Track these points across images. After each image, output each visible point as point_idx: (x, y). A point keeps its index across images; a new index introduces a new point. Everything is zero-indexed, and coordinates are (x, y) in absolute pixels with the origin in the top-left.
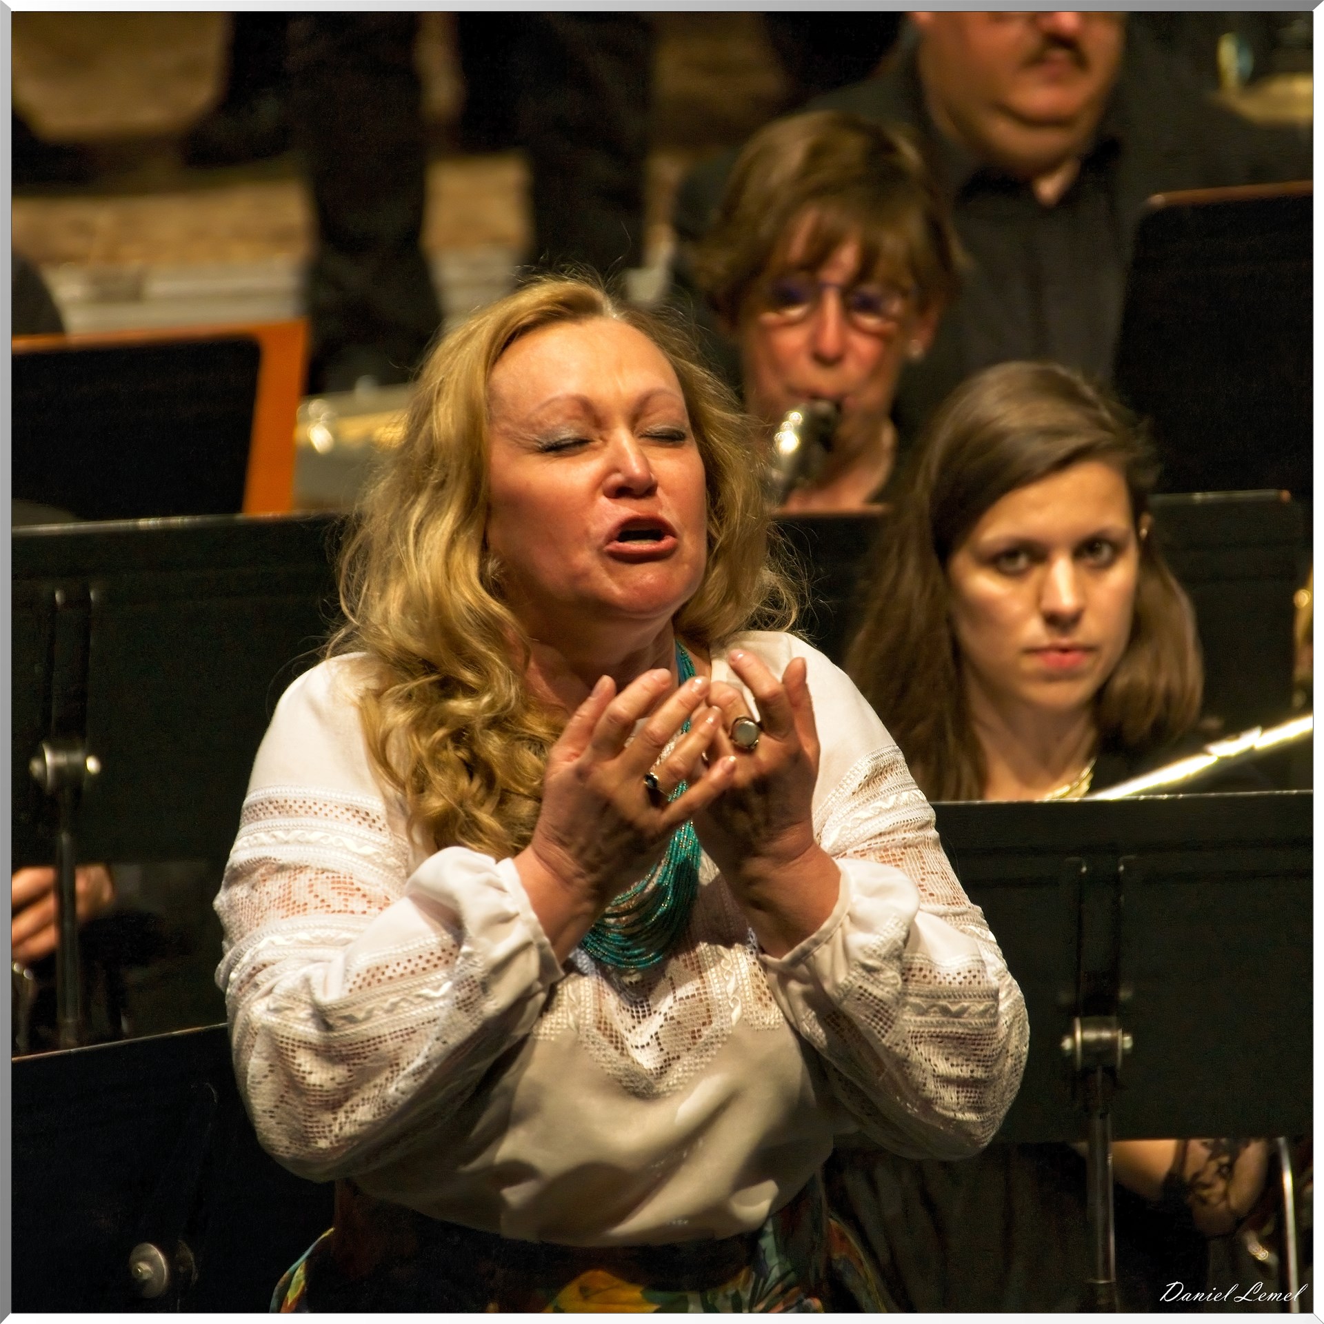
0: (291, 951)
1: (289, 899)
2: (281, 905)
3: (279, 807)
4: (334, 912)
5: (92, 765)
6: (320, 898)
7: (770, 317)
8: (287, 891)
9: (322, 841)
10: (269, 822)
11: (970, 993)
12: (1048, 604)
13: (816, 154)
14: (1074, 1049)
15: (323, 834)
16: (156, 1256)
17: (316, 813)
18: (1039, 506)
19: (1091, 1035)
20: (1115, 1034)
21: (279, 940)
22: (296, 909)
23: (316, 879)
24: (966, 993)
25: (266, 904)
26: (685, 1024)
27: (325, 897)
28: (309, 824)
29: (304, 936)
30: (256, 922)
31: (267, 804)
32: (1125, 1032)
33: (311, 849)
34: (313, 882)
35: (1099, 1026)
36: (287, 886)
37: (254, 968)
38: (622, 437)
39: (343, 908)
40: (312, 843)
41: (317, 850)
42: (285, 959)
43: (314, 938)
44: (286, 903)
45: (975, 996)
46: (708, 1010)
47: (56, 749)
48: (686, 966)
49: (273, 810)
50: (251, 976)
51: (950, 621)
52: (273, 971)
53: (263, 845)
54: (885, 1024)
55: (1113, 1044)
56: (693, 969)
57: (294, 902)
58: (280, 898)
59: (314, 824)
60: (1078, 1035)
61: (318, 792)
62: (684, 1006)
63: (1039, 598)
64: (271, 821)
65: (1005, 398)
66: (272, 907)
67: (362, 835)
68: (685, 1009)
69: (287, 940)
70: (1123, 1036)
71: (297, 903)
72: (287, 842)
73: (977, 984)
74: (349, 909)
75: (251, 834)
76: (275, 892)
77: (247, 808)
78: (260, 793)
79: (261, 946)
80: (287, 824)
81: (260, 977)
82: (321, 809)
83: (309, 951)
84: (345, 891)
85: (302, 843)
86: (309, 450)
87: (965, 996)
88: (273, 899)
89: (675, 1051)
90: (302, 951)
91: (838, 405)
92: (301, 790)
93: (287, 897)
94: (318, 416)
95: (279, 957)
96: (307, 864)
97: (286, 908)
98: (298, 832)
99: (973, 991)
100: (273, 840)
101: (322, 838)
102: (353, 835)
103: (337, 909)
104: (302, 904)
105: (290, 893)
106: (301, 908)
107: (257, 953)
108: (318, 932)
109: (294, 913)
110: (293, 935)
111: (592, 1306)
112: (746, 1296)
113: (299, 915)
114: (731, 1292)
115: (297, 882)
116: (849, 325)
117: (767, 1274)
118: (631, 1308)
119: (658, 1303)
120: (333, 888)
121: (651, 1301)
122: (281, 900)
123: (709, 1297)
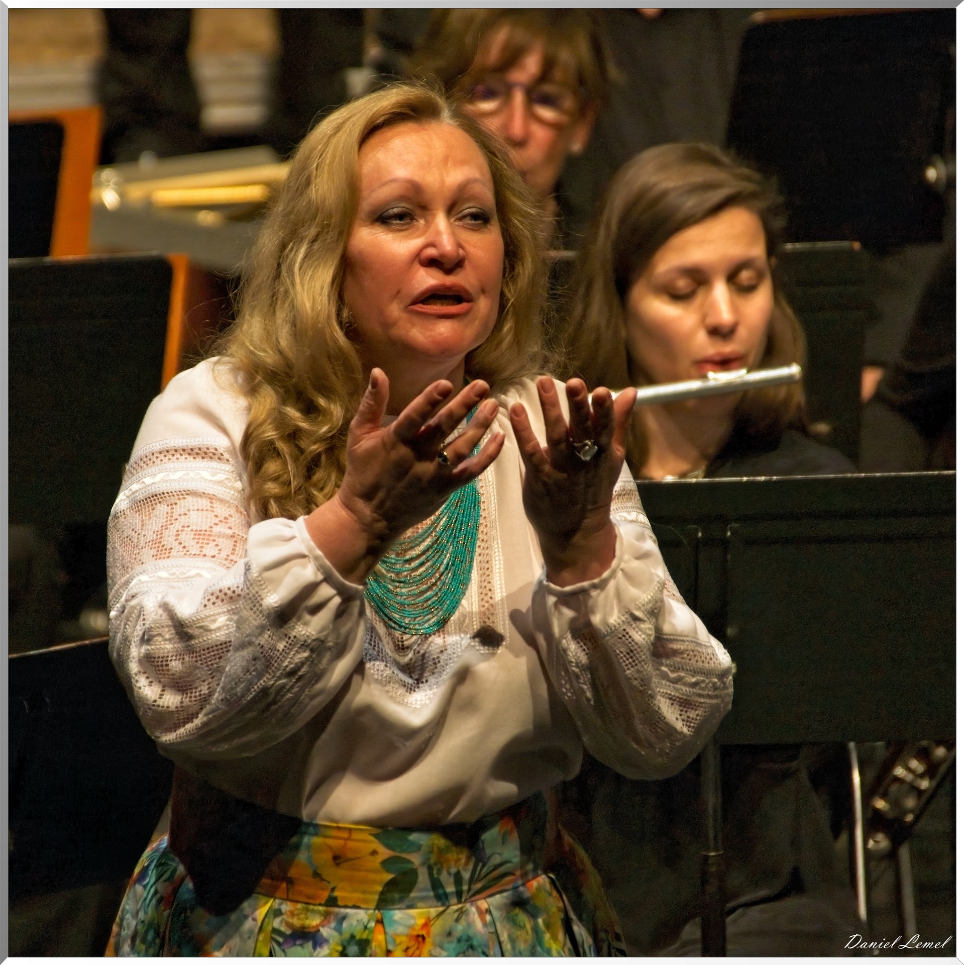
1: (160, 542)
2: (154, 546)
4: (190, 555)
6: (182, 545)
8: (159, 536)
11: (688, 668)
12: (711, 321)
22: (164, 551)
23: (182, 531)
24: (684, 667)
25: (142, 543)
27: (187, 544)
30: (134, 556)
34: (180, 533)
36: (160, 532)
38: (440, 220)
39: (198, 553)
44: (157, 545)
45: (691, 671)
54: (634, 661)
57: (163, 546)
58: (153, 541)
63: (704, 316)
66: (147, 547)
71: (165, 547)
73: (695, 662)
76: (150, 536)
84: (203, 541)
87: (683, 669)
88: (148, 541)
93: (158, 540)
94: (109, 182)
97: (156, 549)
99: (690, 666)
103: (193, 553)
104: (169, 548)
105: (161, 538)
106: (168, 551)
109: (161, 554)
110: (155, 574)
111: (342, 872)
112: (466, 875)
113: (164, 558)
114: (453, 870)
115: (168, 530)
116: (530, 115)
117: (485, 860)
118: (372, 876)
119: (394, 873)
120: (194, 539)
121: (388, 871)
122: (154, 542)
123: (435, 872)
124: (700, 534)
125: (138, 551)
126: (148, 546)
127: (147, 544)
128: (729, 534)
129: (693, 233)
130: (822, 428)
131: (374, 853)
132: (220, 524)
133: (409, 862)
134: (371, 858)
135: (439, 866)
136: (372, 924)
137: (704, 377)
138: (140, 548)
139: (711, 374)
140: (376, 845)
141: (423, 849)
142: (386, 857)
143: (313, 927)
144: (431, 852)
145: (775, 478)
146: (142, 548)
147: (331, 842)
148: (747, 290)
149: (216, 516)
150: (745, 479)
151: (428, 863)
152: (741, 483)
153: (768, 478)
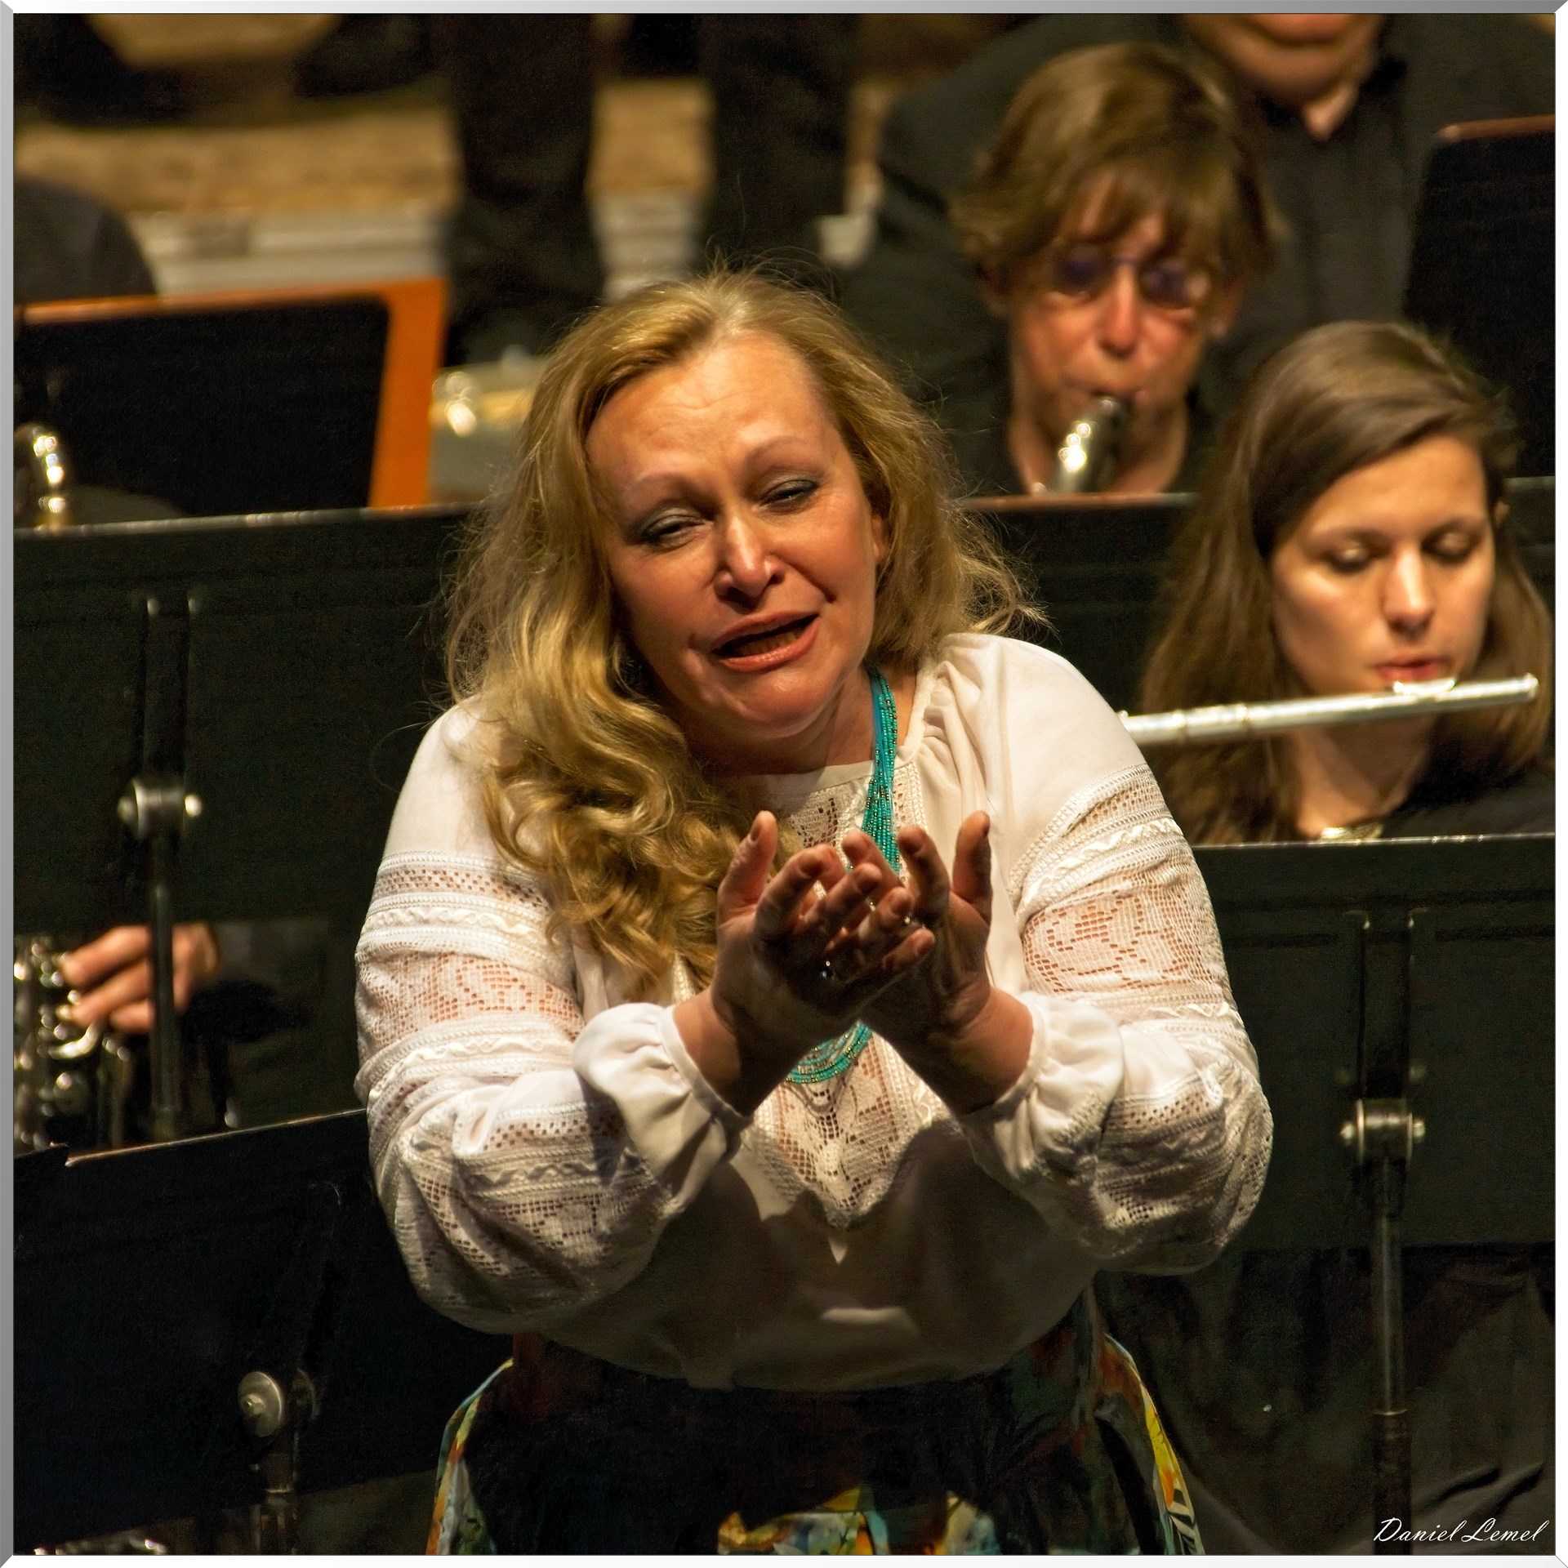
0: (444, 1066)
1: (436, 994)
2: (428, 1001)
3: (417, 878)
4: (489, 1009)
5: (192, 805)
6: (471, 993)
8: (432, 985)
9: (467, 920)
10: (406, 897)
11: (1189, 1124)
12: (1394, 607)
14: (1355, 1139)
15: (467, 912)
16: (269, 1387)
17: (458, 886)
18: (1384, 489)
19: (1376, 1121)
20: (1404, 1120)
21: (428, 1052)
22: (445, 1007)
23: (465, 969)
24: (1183, 1126)
25: (410, 1000)
26: (871, 1142)
27: (477, 991)
28: (452, 900)
29: (457, 1046)
31: (403, 875)
32: (1417, 1116)
33: (455, 931)
34: (462, 973)
35: (1385, 1111)
36: (431, 978)
37: (402, 1089)
39: (499, 1004)
40: (456, 923)
41: (462, 931)
42: (438, 1076)
43: (469, 1048)
44: (433, 998)
45: (1194, 1126)
46: (893, 1123)
47: (149, 787)
48: (866, 1073)
49: (409, 881)
50: (400, 1099)
51: (1273, 628)
52: (423, 1092)
53: (399, 924)
55: (1401, 1132)
56: (873, 1076)
57: (442, 999)
58: (425, 993)
59: (457, 900)
60: (1361, 1121)
61: (458, 860)
62: (866, 1122)
63: (1382, 600)
64: (407, 894)
65: (1337, 364)
66: (418, 1004)
67: (512, 910)
68: (867, 1125)
69: (438, 1052)
70: (1414, 1122)
71: (445, 999)
72: (426, 922)
73: (1195, 1113)
74: (506, 1005)
75: (386, 910)
76: (419, 986)
77: (382, 877)
78: (396, 859)
79: (408, 1060)
80: (426, 899)
81: (410, 1099)
82: (463, 881)
83: (464, 1064)
84: (500, 983)
85: (444, 922)
86: (447, 432)
87: (1183, 1130)
88: (417, 994)
89: (865, 1176)
90: (457, 1065)
92: (439, 858)
93: (433, 991)
94: (458, 392)
95: (429, 1075)
96: (451, 950)
97: (433, 1005)
98: (440, 909)
99: (1191, 1122)
100: (411, 918)
101: (467, 916)
102: (502, 911)
103: (492, 1006)
104: (451, 1000)
105: (436, 987)
106: (451, 1006)
107: (404, 1070)
108: (473, 1041)
109: (442, 1012)
110: (444, 1047)
113: (449, 1017)
115: (443, 973)
120: (486, 980)
122: (427, 995)
124: (1367, 925)
125: (404, 1012)
126: (420, 1002)
127: (417, 1000)
128: (1412, 923)
129: (1373, 475)
136: (853, 1534)
137: (1389, 690)
138: (407, 1006)
139: (1398, 686)
143: (763, 1543)
145: (1481, 837)
146: (411, 1007)
148: (1456, 559)
150: (1436, 839)
152: (1429, 845)
153: (1471, 837)
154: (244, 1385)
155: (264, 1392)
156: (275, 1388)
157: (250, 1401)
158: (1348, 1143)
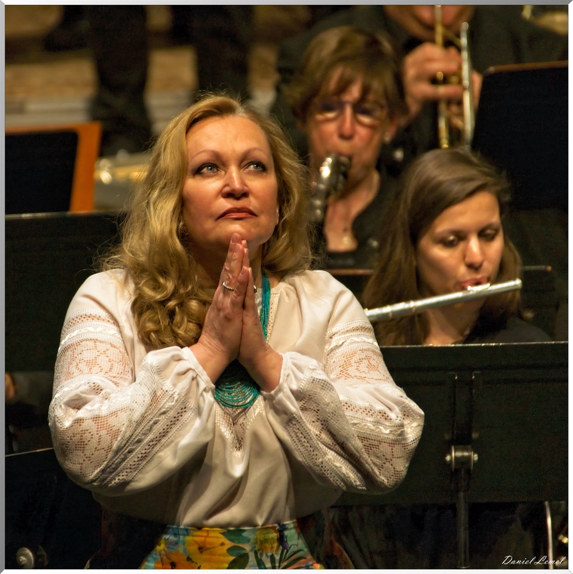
7: (320, 117)
13: (343, 43)
14: (451, 460)
16: (28, 554)
19: (459, 454)
20: (470, 454)
32: (475, 452)
35: (463, 450)
38: (233, 170)
55: (469, 458)
60: (453, 454)
70: (474, 455)
86: (100, 183)
91: (350, 158)
94: (104, 167)
111: (205, 556)
112: (277, 557)
114: (269, 554)
116: (356, 121)
117: (288, 548)
118: (222, 558)
119: (234, 556)
121: (232, 555)
123: (259, 555)
124: (456, 378)
128: (474, 377)
130: (529, 315)
131: (223, 544)
132: (101, 355)
133: (243, 549)
134: (221, 548)
135: (261, 551)
140: (223, 539)
141: (251, 541)
142: (229, 547)
144: (256, 543)
145: (501, 344)
147: (197, 539)
149: (98, 351)
150: (483, 345)
151: (255, 550)
152: (480, 347)
153: (497, 344)
154: (19, 553)
155: (26, 555)
156: (31, 554)
157: (21, 559)
158: (448, 463)
